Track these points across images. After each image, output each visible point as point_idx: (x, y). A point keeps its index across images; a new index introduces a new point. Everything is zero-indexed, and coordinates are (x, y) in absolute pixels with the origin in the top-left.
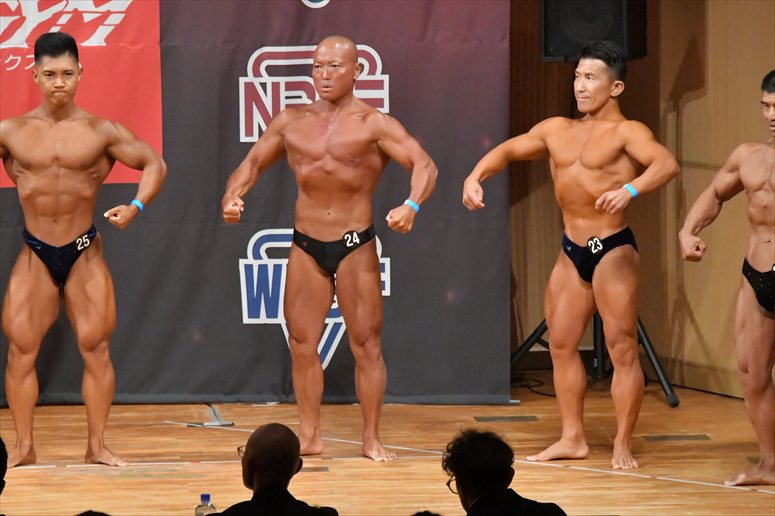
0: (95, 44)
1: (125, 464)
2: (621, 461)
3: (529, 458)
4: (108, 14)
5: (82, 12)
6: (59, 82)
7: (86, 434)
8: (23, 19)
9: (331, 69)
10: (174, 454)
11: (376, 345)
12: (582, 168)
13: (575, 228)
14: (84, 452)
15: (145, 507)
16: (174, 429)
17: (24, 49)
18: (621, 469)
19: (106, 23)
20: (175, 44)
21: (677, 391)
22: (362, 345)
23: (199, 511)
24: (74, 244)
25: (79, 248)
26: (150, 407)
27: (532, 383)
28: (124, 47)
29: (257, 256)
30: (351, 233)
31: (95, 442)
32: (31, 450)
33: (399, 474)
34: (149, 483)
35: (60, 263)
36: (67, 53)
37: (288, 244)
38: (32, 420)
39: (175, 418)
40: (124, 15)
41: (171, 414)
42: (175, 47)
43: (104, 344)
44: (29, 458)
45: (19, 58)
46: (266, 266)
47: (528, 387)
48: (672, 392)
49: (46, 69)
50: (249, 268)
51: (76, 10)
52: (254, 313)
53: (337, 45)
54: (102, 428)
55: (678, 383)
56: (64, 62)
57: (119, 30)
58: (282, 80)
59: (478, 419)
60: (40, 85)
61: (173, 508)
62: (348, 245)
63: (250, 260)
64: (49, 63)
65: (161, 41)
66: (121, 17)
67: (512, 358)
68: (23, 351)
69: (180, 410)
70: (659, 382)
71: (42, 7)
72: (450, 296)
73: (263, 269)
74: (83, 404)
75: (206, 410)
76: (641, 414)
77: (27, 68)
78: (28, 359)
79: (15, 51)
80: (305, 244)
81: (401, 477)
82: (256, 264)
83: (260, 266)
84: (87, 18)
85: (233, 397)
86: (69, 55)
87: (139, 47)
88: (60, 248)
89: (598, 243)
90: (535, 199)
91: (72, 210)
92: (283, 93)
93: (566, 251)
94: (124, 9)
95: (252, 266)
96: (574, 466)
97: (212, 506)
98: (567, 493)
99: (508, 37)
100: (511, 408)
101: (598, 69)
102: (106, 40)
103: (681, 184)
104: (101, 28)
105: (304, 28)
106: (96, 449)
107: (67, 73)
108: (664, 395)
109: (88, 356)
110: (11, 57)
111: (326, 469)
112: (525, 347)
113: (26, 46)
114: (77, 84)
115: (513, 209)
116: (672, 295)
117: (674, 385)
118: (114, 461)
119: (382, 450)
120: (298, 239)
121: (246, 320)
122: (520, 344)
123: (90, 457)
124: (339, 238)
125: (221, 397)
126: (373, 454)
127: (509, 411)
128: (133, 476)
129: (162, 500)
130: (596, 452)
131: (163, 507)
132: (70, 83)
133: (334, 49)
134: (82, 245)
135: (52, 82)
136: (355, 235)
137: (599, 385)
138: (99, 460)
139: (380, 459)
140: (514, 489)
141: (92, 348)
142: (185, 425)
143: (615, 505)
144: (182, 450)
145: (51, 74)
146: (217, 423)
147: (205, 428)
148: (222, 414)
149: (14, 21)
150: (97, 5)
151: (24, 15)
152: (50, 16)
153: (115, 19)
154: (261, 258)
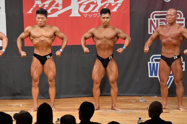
0: (114, 11)
1: (121, 110)
4: (117, 4)
6: (106, 20)
7: (111, 103)
8: (97, 5)
9: (171, 16)
10: (132, 108)
11: (181, 83)
14: (111, 107)
15: (126, 120)
16: (132, 102)
19: (117, 6)
20: (133, 11)
22: (178, 82)
23: (138, 122)
24: (108, 58)
25: (110, 59)
26: (127, 97)
28: (121, 12)
29: (152, 61)
30: (175, 56)
31: (113, 105)
32: (99, 107)
34: (127, 115)
35: (105, 62)
36: (108, 13)
37: (160, 58)
38: (99, 99)
40: (121, 4)
41: (132, 99)
43: (116, 82)
45: (96, 14)
49: (103, 17)
50: (150, 64)
51: (110, 3)
52: (151, 75)
53: (172, 11)
54: (115, 102)
56: (107, 15)
57: (120, 7)
58: (159, 19)
60: (102, 21)
61: (132, 121)
62: (174, 59)
63: (151, 62)
64: (104, 15)
65: (130, 10)
68: (97, 83)
69: (134, 98)
71: (102, 2)
73: (154, 64)
74: (111, 96)
75: (140, 98)
77: (98, 17)
78: (98, 85)
79: (96, 13)
80: (164, 58)
82: (152, 63)
84: (113, 5)
85: (146, 95)
86: (108, 14)
88: (105, 59)
91: (108, 49)
92: (159, 22)
94: (121, 3)
95: (151, 63)
97: (142, 121)
102: (117, 10)
104: (116, 7)
105: (164, 6)
106: (114, 107)
107: (108, 18)
109: (112, 85)
110: (95, 14)
111: (169, 112)
113: (98, 11)
114: (110, 20)
118: (118, 109)
119: (183, 108)
120: (162, 57)
121: (150, 76)
123: (112, 109)
124: (172, 57)
125: (143, 95)
126: (181, 109)
128: (123, 113)
129: (129, 119)
131: (130, 121)
132: (108, 20)
133: (171, 12)
134: (110, 58)
135: (104, 20)
136: (176, 56)
138: (115, 109)
139: (182, 110)
141: (113, 83)
142: (135, 101)
144: (134, 107)
145: (104, 18)
146: (143, 101)
147: (140, 102)
148: (144, 99)
149: (95, 6)
150: (115, 2)
151: (98, 4)
152: (104, 4)
153: (119, 5)
154: (153, 62)
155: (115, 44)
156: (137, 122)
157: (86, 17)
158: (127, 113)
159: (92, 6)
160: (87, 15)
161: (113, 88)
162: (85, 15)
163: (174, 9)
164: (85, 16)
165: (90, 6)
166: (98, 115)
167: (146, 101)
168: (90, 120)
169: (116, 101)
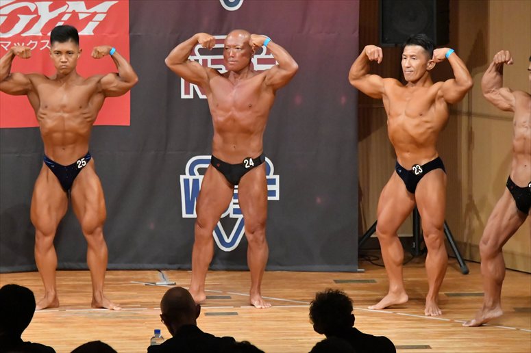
0: (87, 34)
1: (119, 308)
2: (431, 310)
3: (369, 307)
4: (95, 14)
5: (78, 13)
6: (63, 58)
8: (39, 17)
9: (236, 50)
10: (137, 303)
12: (406, 117)
13: (404, 159)
15: (118, 337)
16: (136, 286)
17: (39, 36)
18: (430, 315)
19: (94, 20)
20: (139, 34)
21: (468, 264)
22: (253, 233)
23: (153, 340)
24: (75, 165)
25: (79, 167)
26: (121, 272)
27: (372, 258)
28: (105, 36)
29: (192, 173)
30: (248, 159)
31: (97, 294)
32: (55, 299)
33: (285, 317)
34: (120, 322)
35: (67, 176)
36: (70, 40)
38: (55, 280)
39: (136, 280)
40: (105, 15)
41: (134, 277)
42: (139, 36)
43: (99, 229)
44: (53, 304)
45: (36, 43)
46: (198, 180)
47: (370, 260)
48: (464, 264)
49: (56, 49)
50: (186, 181)
51: (74, 11)
52: (189, 211)
53: (240, 35)
55: (468, 259)
56: (68, 46)
57: (102, 24)
58: (209, 58)
59: (336, 281)
61: (136, 339)
62: (246, 167)
63: (187, 176)
64: (58, 46)
65: (130, 32)
66: (104, 16)
67: (359, 241)
68: (45, 235)
69: (140, 275)
70: (456, 258)
71: (52, 9)
72: (319, 200)
73: (196, 181)
74: (89, 270)
75: (158, 275)
76: (444, 279)
77: (41, 49)
78: (49, 240)
79: (34, 38)
80: (218, 165)
81: (286, 319)
82: (191, 178)
83: (194, 180)
84: (81, 16)
85: (176, 266)
86: (71, 41)
87: (115, 36)
88: (67, 167)
89: (420, 168)
90: (375, 137)
91: (74, 142)
93: (398, 172)
94: (106, 11)
95: (188, 180)
96: (400, 313)
97: (162, 338)
98: (395, 330)
99: (358, 31)
100: (358, 274)
101: (419, 52)
102: (94, 31)
103: (471, 128)
104: (90, 23)
106: (98, 299)
107: (69, 53)
108: (459, 266)
109: (89, 238)
110: (31, 42)
111: (236, 314)
112: (368, 234)
113: (40, 34)
115: (360, 144)
116: (465, 201)
117: (466, 260)
118: (111, 306)
119: (261, 301)
120: (214, 162)
121: (185, 215)
122: (364, 232)
123: (95, 304)
124: (239, 162)
125: (167, 266)
126: (255, 303)
127: (357, 276)
128: (110, 317)
129: (128, 333)
130: (414, 303)
131: (130, 338)
134: (81, 164)
136: (251, 160)
137: (417, 260)
138: (101, 305)
139: (259, 307)
140: (357, 328)
141: (91, 232)
142: (144, 284)
143: (427, 339)
144: (142, 301)
145: (59, 53)
146: (165, 283)
147: (157, 286)
148: (169, 277)
149: (34, 18)
150: (88, 8)
151: (39, 14)
152: (57, 15)
153: (100, 18)
154: (195, 175)
155: (94, 125)
156: (149, 341)
157: (7, 49)
158: (120, 317)
159: (24, 20)
160: (9, 43)
161: (93, 249)
162: (5, 45)
163: (244, 31)
164: (5, 48)
165: (19, 19)
166: (41, 322)
167: (175, 284)
168: (22, 338)
169: (104, 285)
